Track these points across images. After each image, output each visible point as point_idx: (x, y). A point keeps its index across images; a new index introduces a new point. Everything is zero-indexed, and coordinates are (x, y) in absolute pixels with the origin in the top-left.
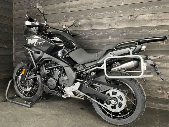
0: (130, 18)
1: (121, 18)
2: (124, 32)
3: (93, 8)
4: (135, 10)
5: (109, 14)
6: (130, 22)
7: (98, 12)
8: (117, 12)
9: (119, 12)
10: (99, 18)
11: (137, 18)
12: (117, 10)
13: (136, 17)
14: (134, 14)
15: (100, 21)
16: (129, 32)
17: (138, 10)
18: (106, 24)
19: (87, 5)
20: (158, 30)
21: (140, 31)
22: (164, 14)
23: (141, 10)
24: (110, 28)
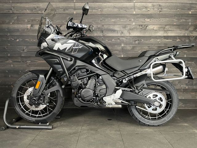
0: (141, 27)
1: (133, 26)
2: (136, 40)
3: (104, 13)
4: (146, 20)
5: (121, 22)
6: (141, 31)
7: (109, 19)
8: (129, 20)
9: (131, 20)
10: (110, 24)
11: (148, 28)
12: (129, 18)
13: (146, 27)
14: (145, 24)
15: (112, 27)
16: (141, 40)
17: (149, 20)
18: (118, 31)
19: (97, 10)
20: (165, 40)
21: (151, 40)
22: (169, 26)
23: (150, 20)
24: (123, 35)
